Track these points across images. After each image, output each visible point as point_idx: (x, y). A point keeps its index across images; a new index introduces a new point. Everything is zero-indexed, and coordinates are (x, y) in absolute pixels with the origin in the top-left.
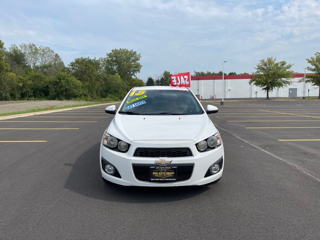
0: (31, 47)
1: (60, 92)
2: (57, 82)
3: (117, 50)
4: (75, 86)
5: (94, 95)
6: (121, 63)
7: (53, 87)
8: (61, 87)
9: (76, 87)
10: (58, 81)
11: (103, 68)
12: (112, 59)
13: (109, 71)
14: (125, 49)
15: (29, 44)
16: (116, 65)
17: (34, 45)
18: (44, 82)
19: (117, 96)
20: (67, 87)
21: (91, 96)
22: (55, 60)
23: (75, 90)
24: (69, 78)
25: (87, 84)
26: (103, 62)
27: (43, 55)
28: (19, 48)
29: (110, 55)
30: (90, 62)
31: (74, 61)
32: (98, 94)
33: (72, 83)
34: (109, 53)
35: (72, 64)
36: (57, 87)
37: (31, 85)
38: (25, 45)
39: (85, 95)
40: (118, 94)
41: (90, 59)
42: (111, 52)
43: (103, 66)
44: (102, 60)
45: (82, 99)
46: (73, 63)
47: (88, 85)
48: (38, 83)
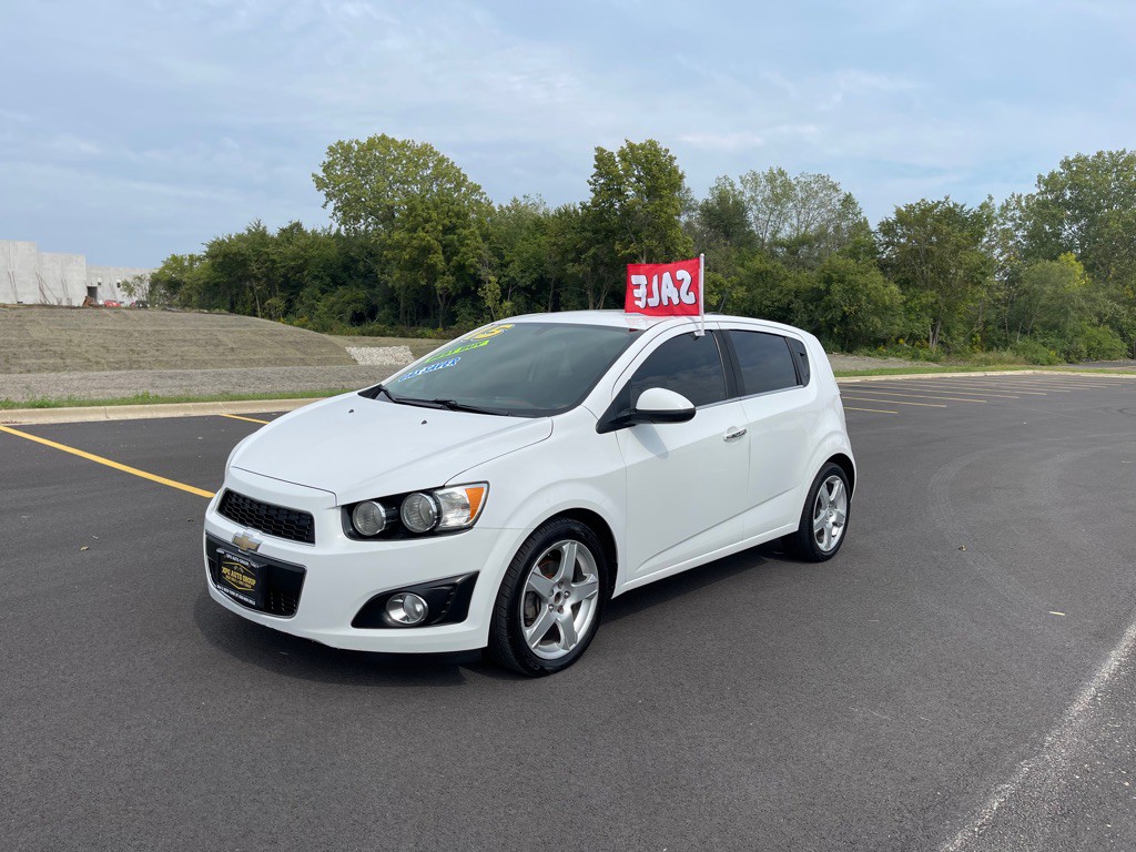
0: (771, 179)
1: (824, 324)
2: (818, 289)
3: (1086, 158)
4: (876, 304)
5: (952, 339)
6: (1099, 208)
7: (806, 307)
8: (828, 308)
9: (883, 310)
10: (822, 287)
11: (1019, 233)
12: (1057, 198)
13: (1044, 246)
14: (1124, 152)
15: (766, 172)
16: (1075, 219)
17: (782, 173)
18: (781, 292)
19: (1054, 348)
20: (846, 309)
21: (941, 342)
22: (842, 216)
23: (876, 319)
24: (858, 277)
25: (929, 297)
26: (1023, 211)
27: (804, 202)
28: (739, 186)
29: (1051, 183)
30: (951, 215)
31: (894, 217)
32: (974, 336)
33: (868, 295)
34: (1046, 176)
35: (887, 228)
36: (816, 307)
37: (743, 300)
38: (754, 174)
39: (913, 338)
40: (1062, 335)
41: (955, 205)
42: (1058, 169)
43: (1018, 227)
44: (1019, 202)
45: (897, 353)
46: (888, 223)
47: (933, 300)
48: (762, 294)
